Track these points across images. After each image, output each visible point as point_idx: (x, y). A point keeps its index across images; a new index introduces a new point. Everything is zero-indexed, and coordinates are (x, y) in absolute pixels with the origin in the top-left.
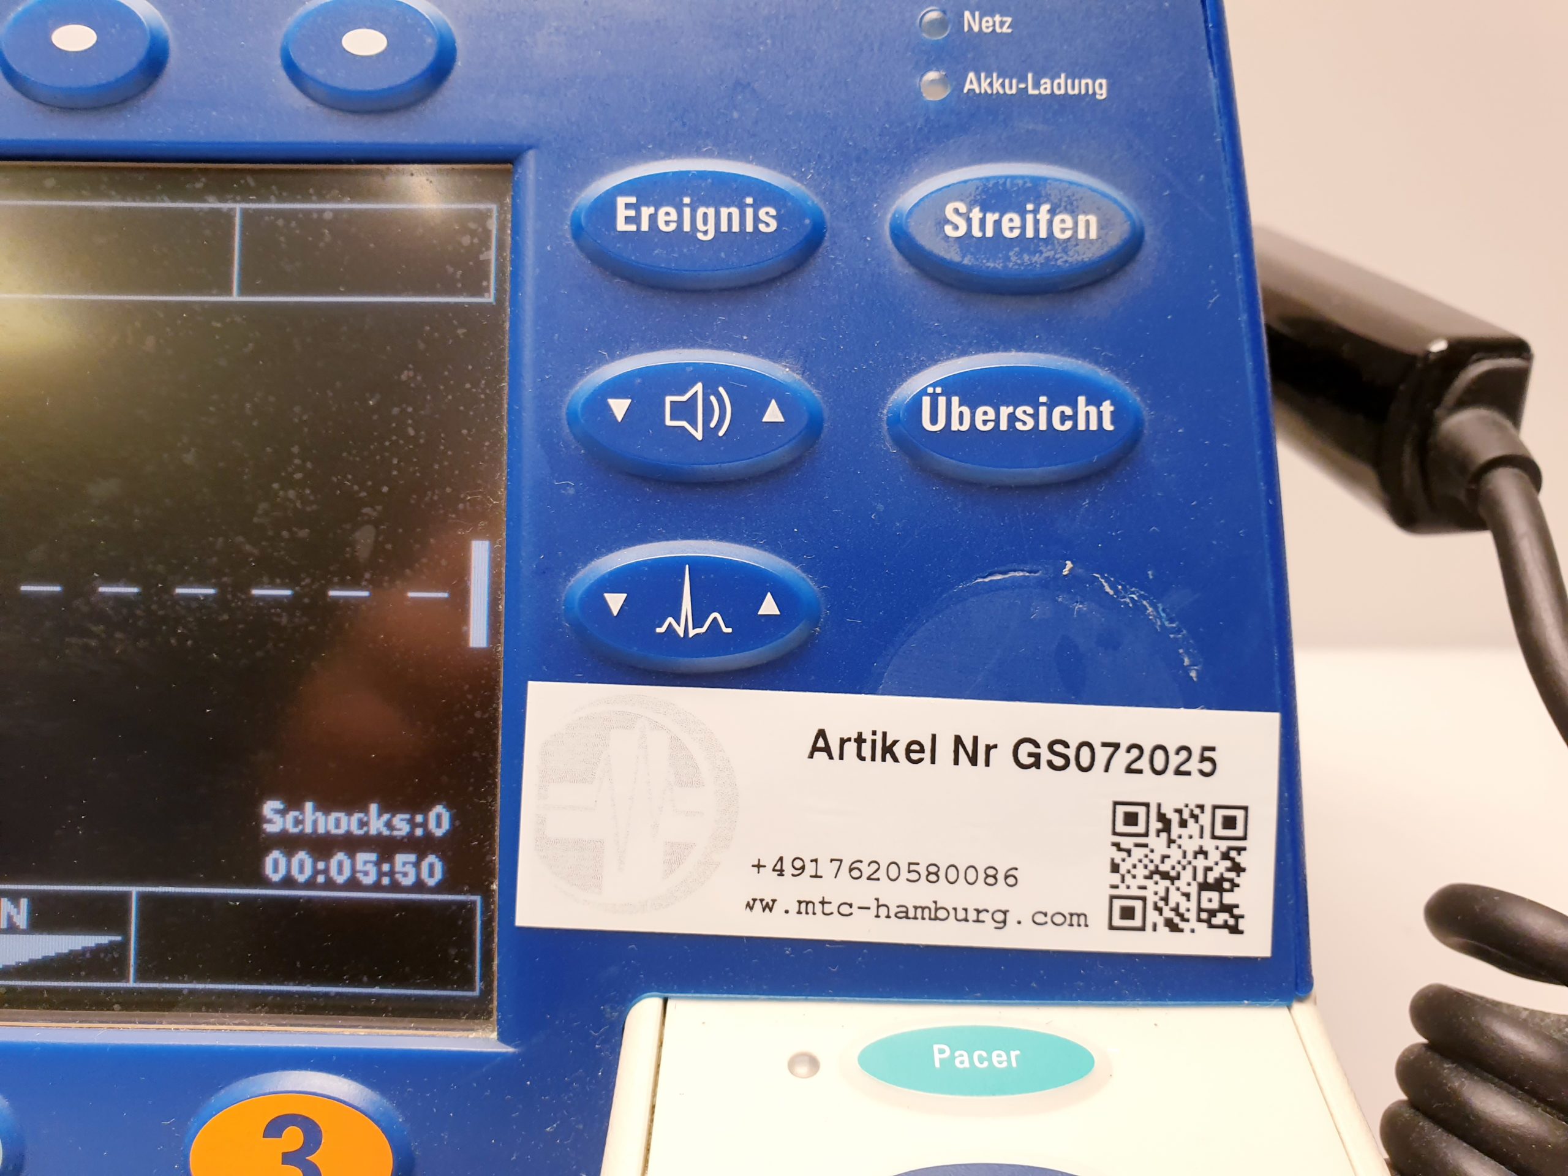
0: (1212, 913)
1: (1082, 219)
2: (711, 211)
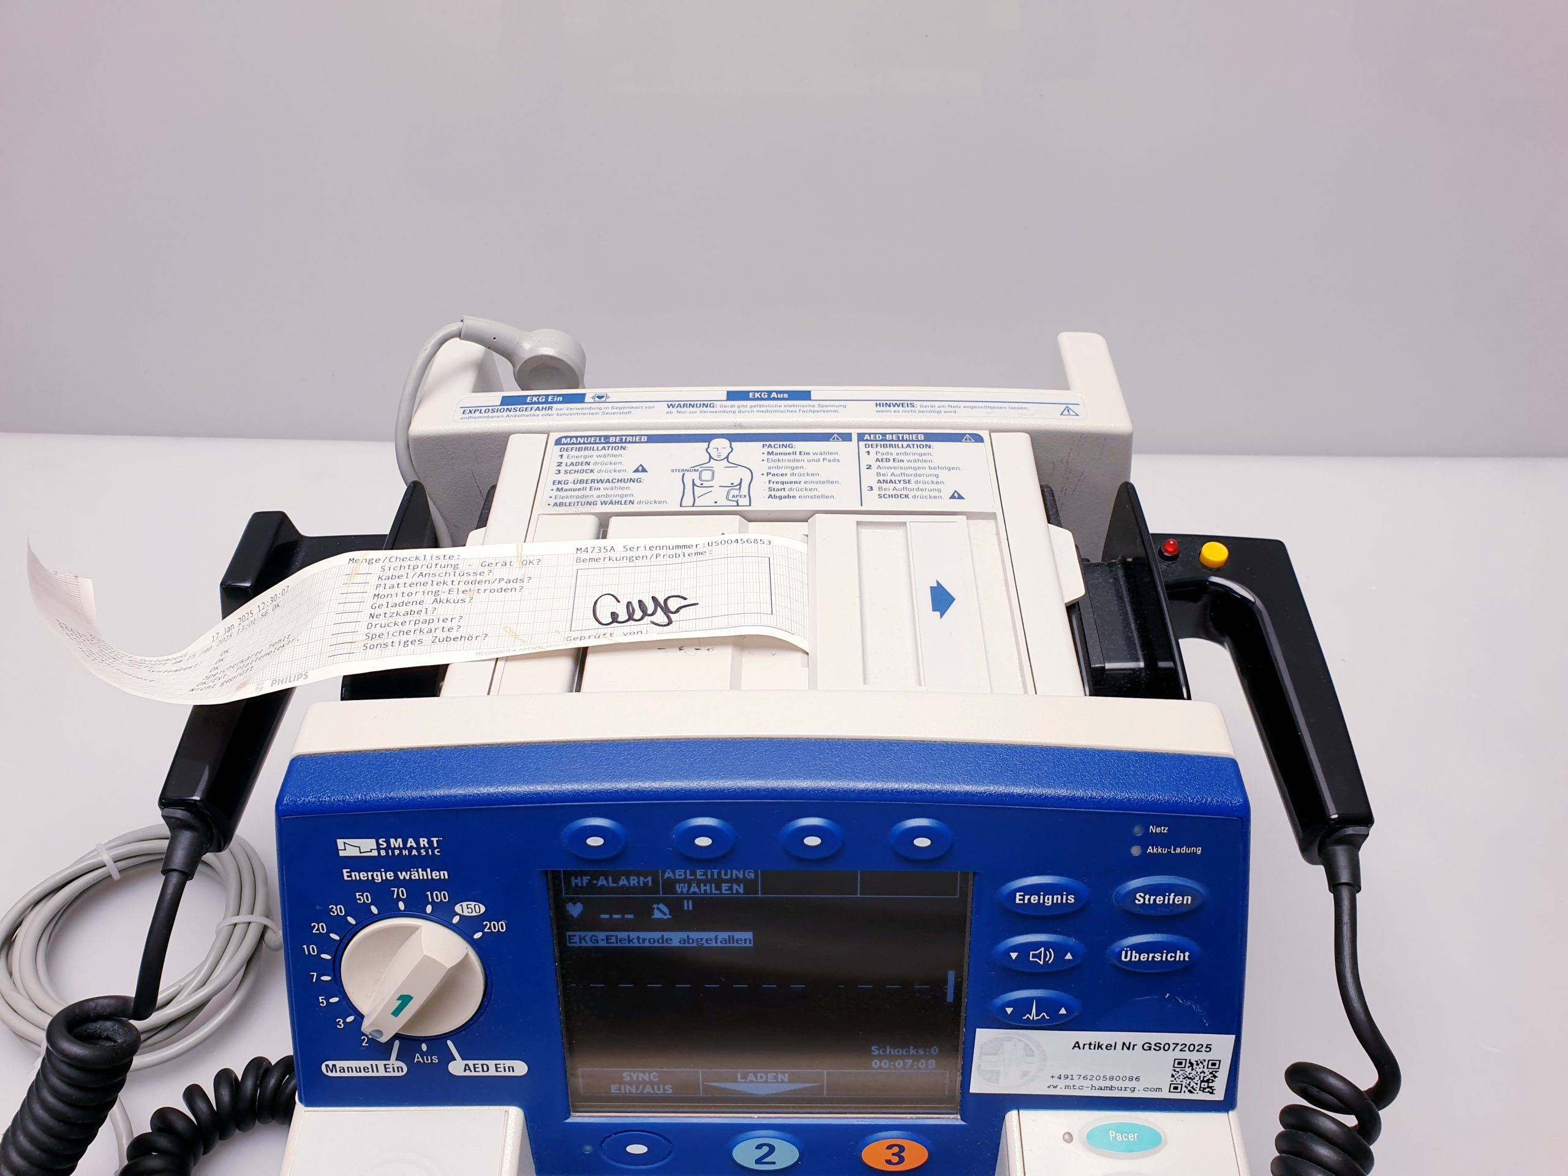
0: (1205, 1089)
1: (1186, 898)
2: (1050, 897)
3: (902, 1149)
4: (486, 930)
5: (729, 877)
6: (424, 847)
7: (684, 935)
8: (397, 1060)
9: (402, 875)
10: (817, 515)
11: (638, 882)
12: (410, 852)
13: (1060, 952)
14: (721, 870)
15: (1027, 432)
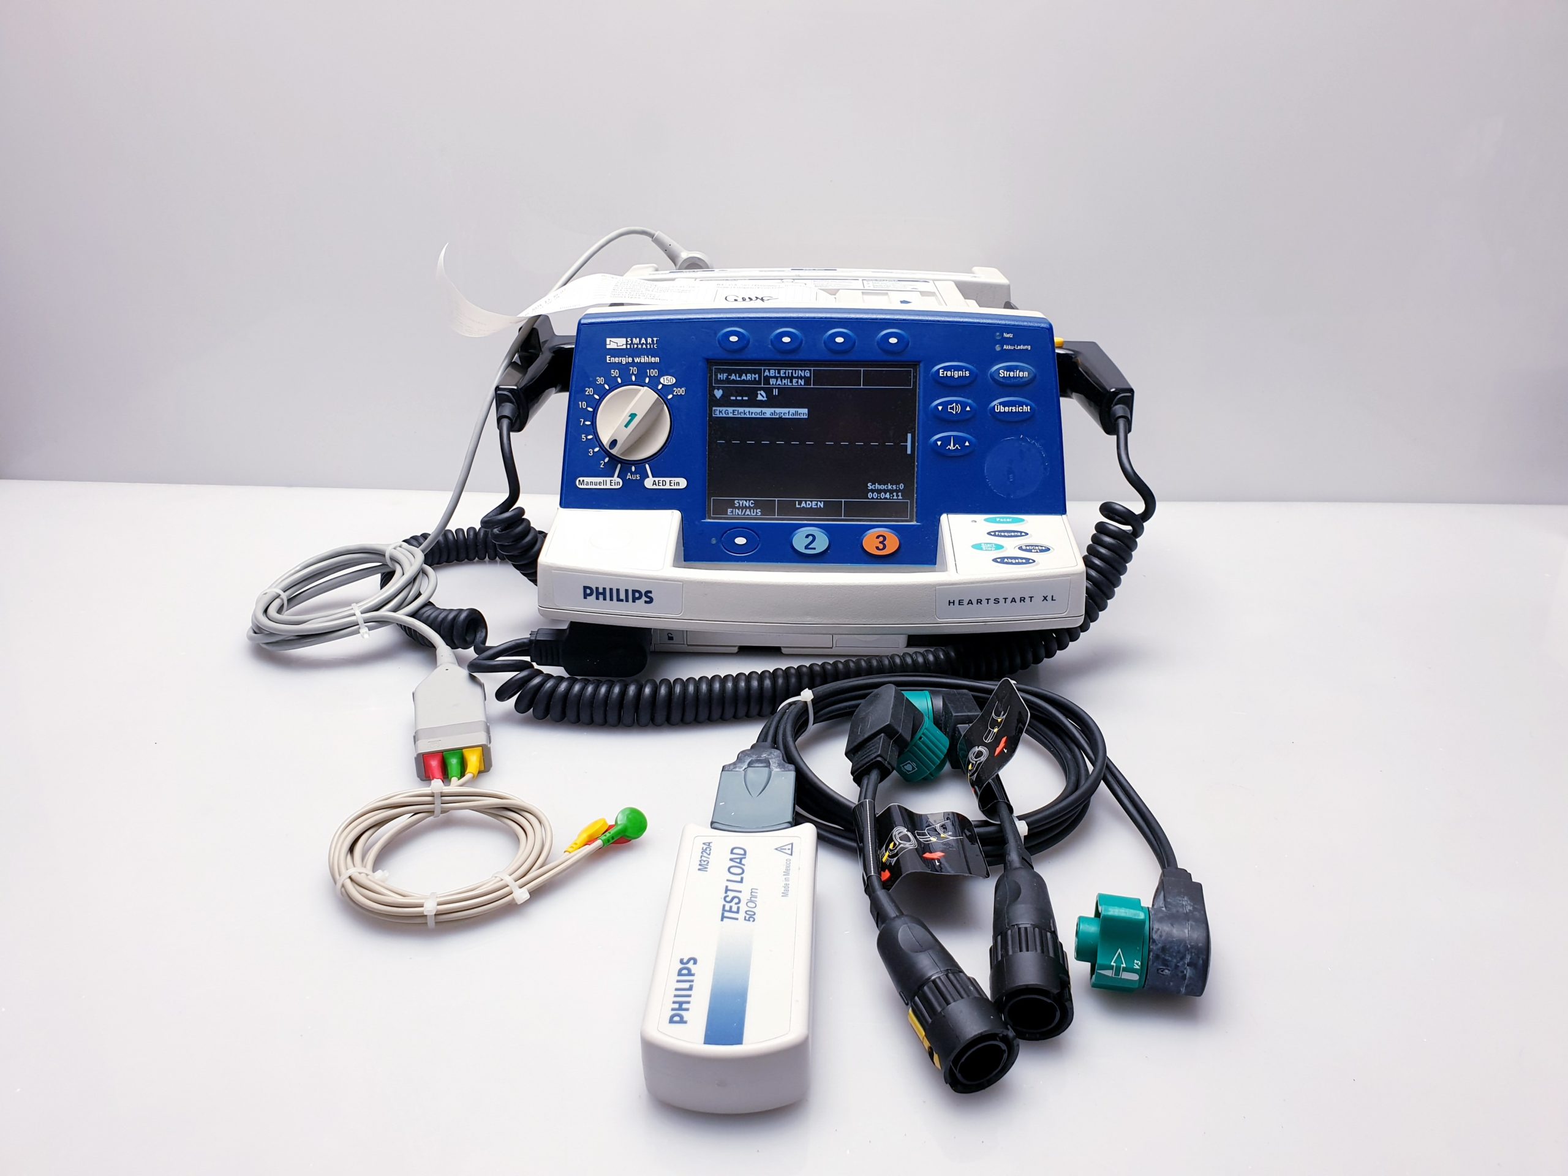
1: (1024, 372)
2: (957, 372)
3: (885, 538)
4: (675, 394)
5: (797, 375)
6: (650, 344)
7: (772, 410)
8: (618, 477)
9: (637, 360)
10: (840, 291)
11: (751, 378)
12: (642, 346)
13: (964, 405)
14: (793, 370)
15: (953, 281)
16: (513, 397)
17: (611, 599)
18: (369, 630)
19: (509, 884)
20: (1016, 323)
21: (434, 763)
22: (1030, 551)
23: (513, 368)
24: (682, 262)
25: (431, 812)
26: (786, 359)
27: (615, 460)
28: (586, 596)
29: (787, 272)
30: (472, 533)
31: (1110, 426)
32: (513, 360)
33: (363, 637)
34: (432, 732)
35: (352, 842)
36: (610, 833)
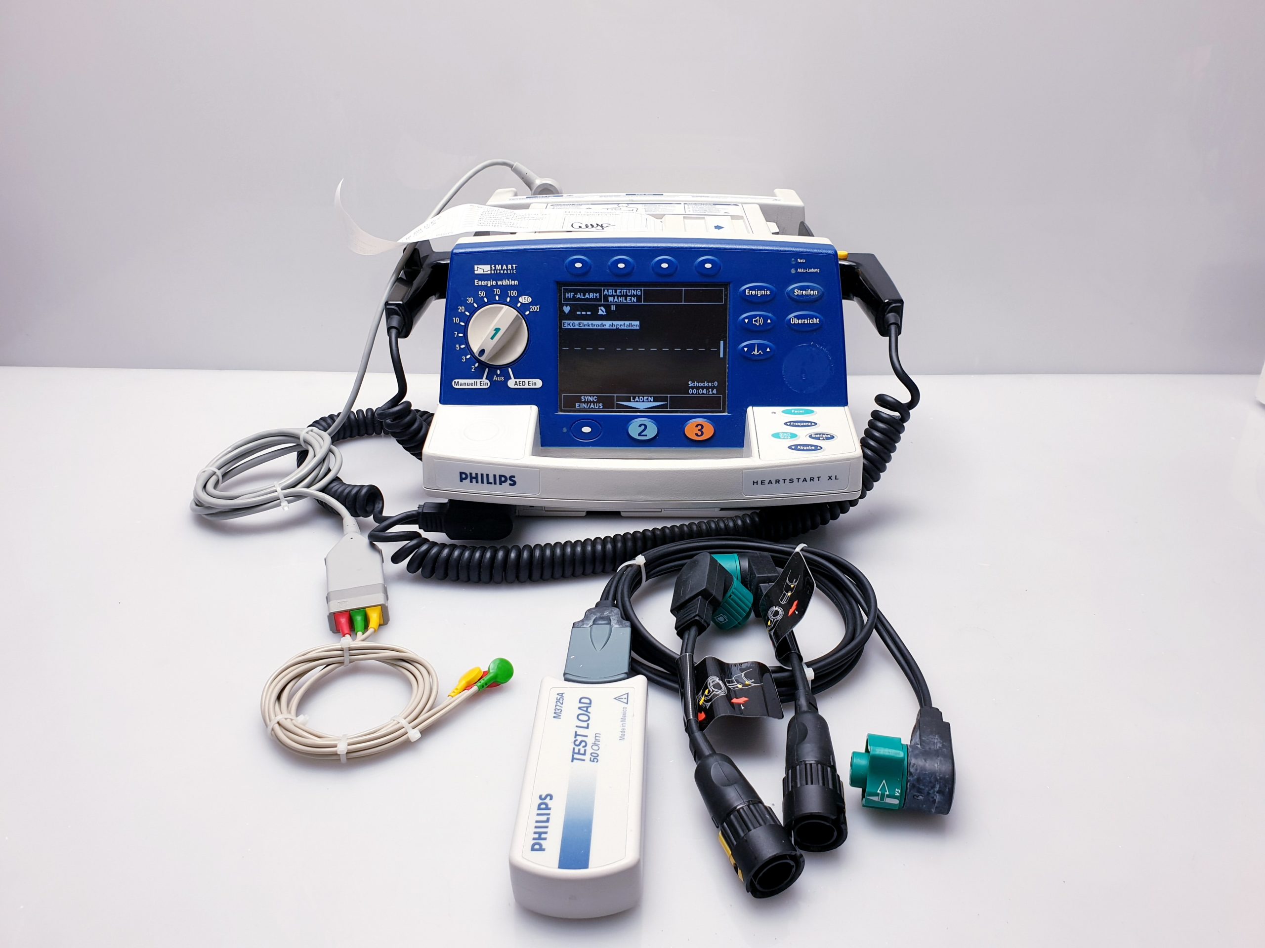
1: (815, 291)
2: (760, 291)
3: (702, 427)
4: (531, 310)
5: (630, 294)
6: (510, 270)
7: (610, 322)
8: (486, 379)
9: (500, 283)
10: (666, 215)
11: (593, 296)
12: (504, 272)
13: (765, 318)
14: (627, 289)
15: (758, 204)
16: (400, 310)
17: (482, 482)
18: (288, 503)
19: (404, 726)
20: (808, 250)
21: (343, 621)
22: (818, 439)
23: (399, 282)
24: (537, 188)
25: (341, 663)
26: (621, 281)
27: (483, 365)
28: (462, 480)
29: (623, 197)
30: (369, 414)
31: (883, 330)
32: (399, 277)
33: (284, 509)
34: (342, 594)
35: (280, 690)
36: (484, 680)
